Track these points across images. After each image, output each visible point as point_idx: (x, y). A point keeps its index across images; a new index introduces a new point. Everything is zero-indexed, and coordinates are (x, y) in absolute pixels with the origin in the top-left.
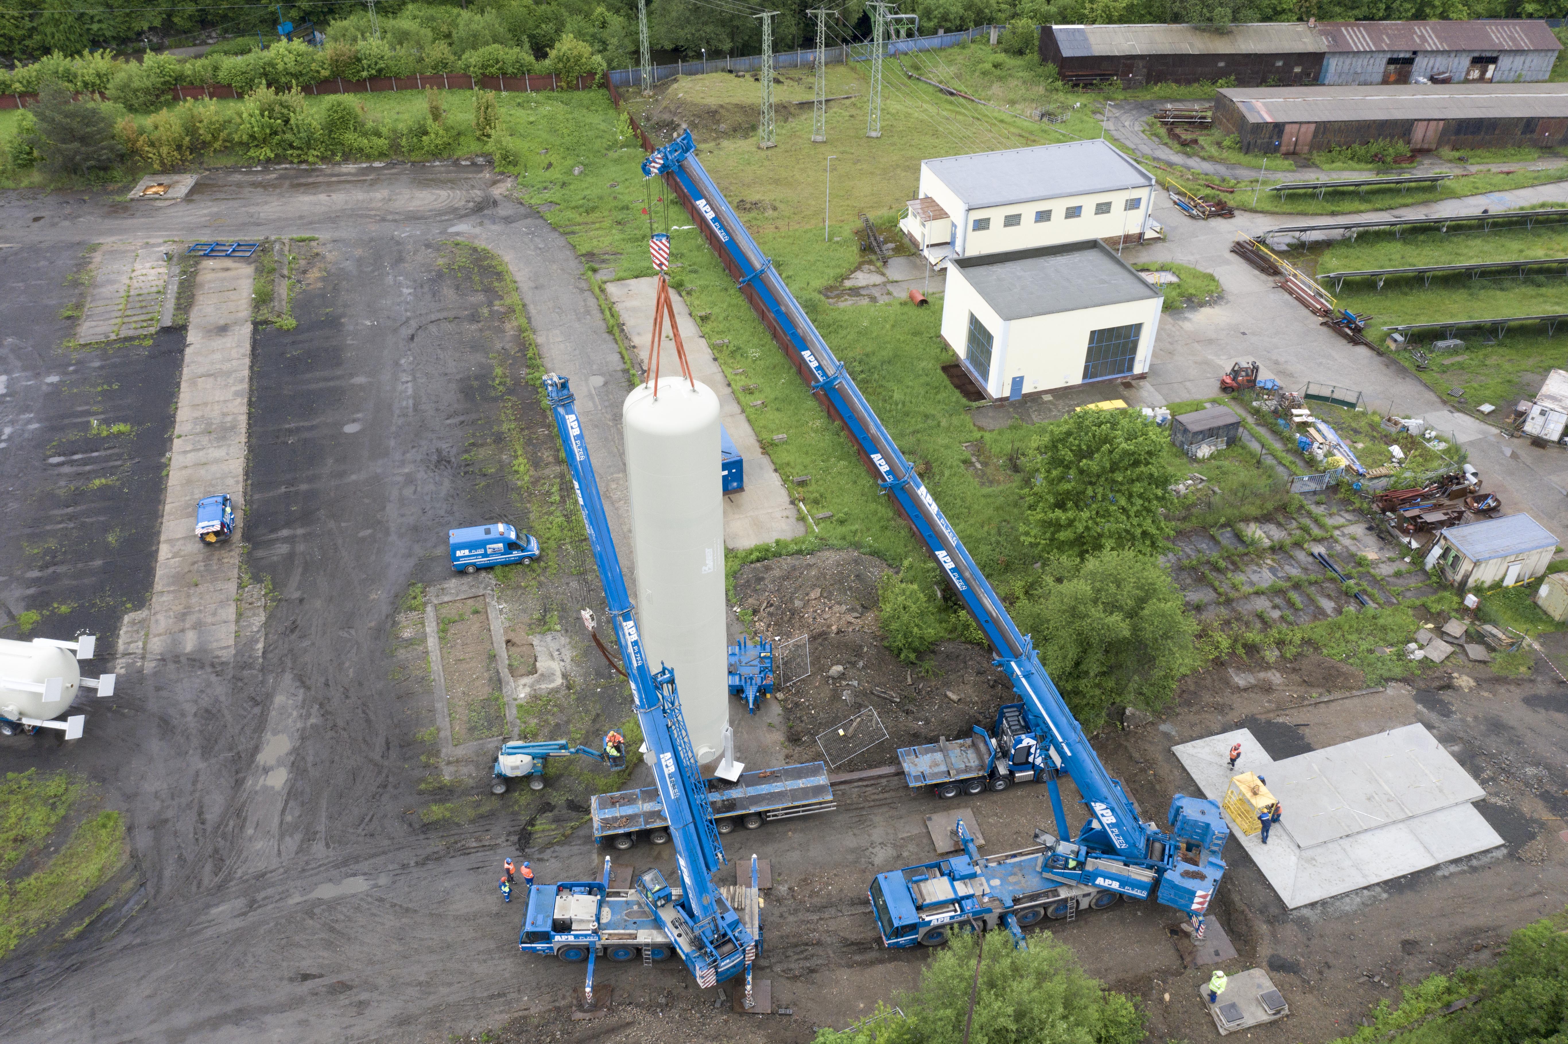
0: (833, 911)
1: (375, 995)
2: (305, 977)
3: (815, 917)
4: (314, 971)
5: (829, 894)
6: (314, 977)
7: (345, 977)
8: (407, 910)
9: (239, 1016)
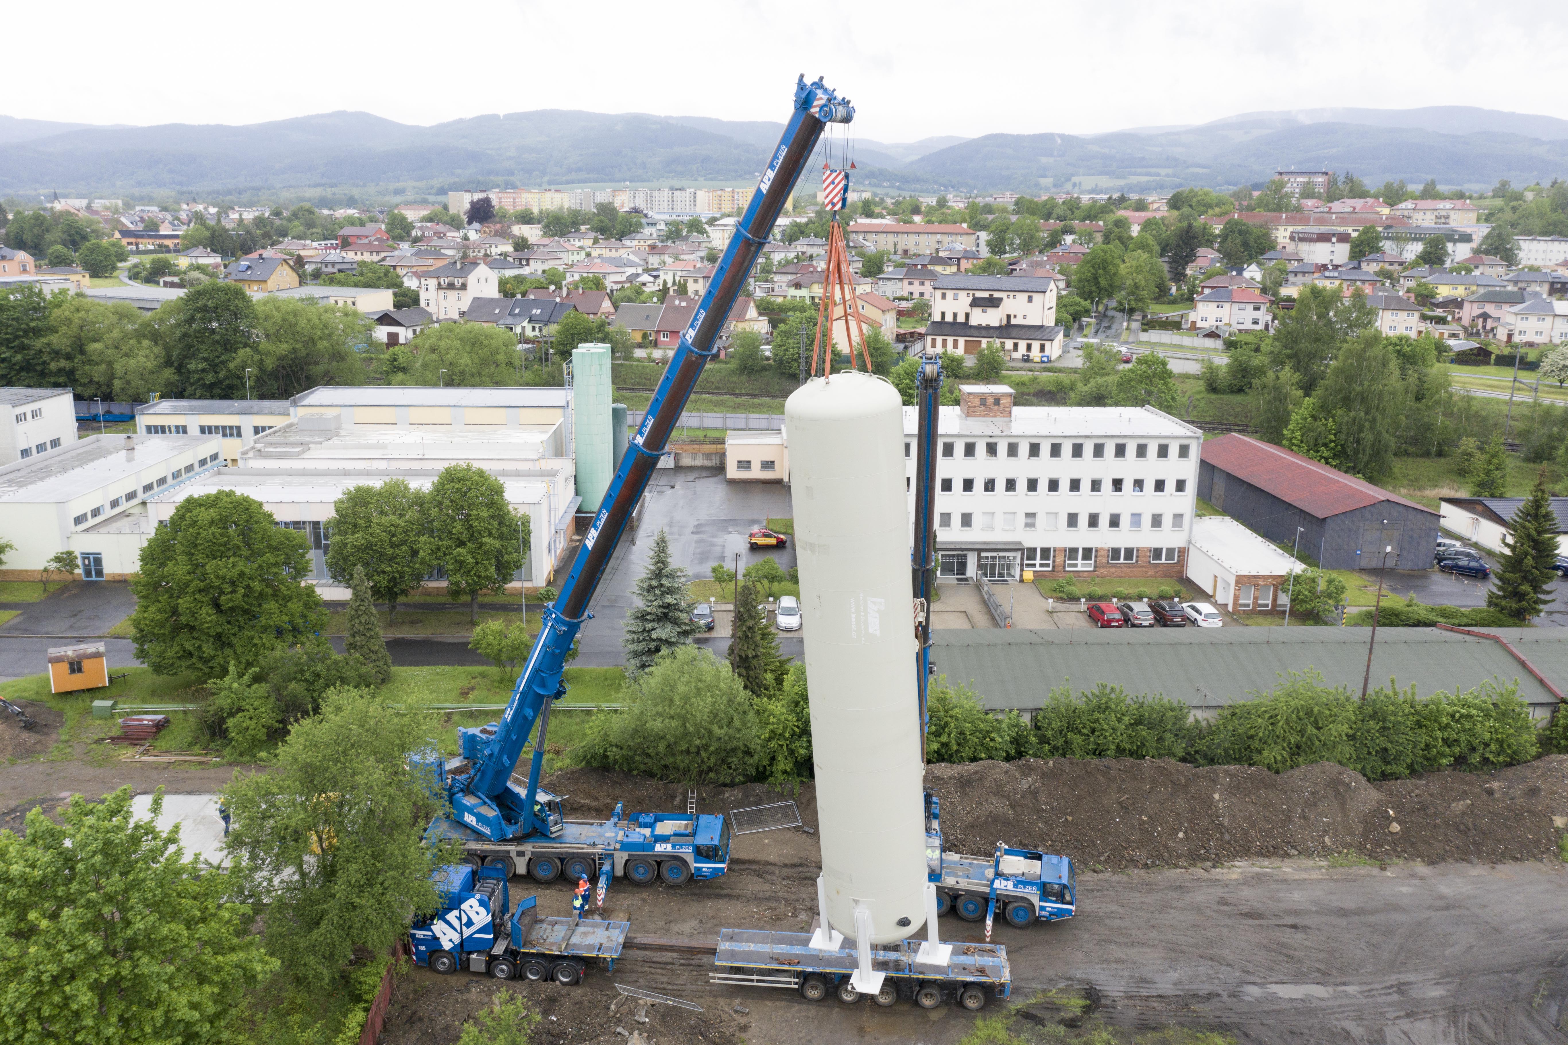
0: (761, 895)
1: (1215, 907)
2: (1294, 927)
3: (780, 894)
4: (1289, 930)
5: (758, 907)
6: (1284, 926)
7: (1251, 922)
8: (1212, 959)
9: (1343, 912)
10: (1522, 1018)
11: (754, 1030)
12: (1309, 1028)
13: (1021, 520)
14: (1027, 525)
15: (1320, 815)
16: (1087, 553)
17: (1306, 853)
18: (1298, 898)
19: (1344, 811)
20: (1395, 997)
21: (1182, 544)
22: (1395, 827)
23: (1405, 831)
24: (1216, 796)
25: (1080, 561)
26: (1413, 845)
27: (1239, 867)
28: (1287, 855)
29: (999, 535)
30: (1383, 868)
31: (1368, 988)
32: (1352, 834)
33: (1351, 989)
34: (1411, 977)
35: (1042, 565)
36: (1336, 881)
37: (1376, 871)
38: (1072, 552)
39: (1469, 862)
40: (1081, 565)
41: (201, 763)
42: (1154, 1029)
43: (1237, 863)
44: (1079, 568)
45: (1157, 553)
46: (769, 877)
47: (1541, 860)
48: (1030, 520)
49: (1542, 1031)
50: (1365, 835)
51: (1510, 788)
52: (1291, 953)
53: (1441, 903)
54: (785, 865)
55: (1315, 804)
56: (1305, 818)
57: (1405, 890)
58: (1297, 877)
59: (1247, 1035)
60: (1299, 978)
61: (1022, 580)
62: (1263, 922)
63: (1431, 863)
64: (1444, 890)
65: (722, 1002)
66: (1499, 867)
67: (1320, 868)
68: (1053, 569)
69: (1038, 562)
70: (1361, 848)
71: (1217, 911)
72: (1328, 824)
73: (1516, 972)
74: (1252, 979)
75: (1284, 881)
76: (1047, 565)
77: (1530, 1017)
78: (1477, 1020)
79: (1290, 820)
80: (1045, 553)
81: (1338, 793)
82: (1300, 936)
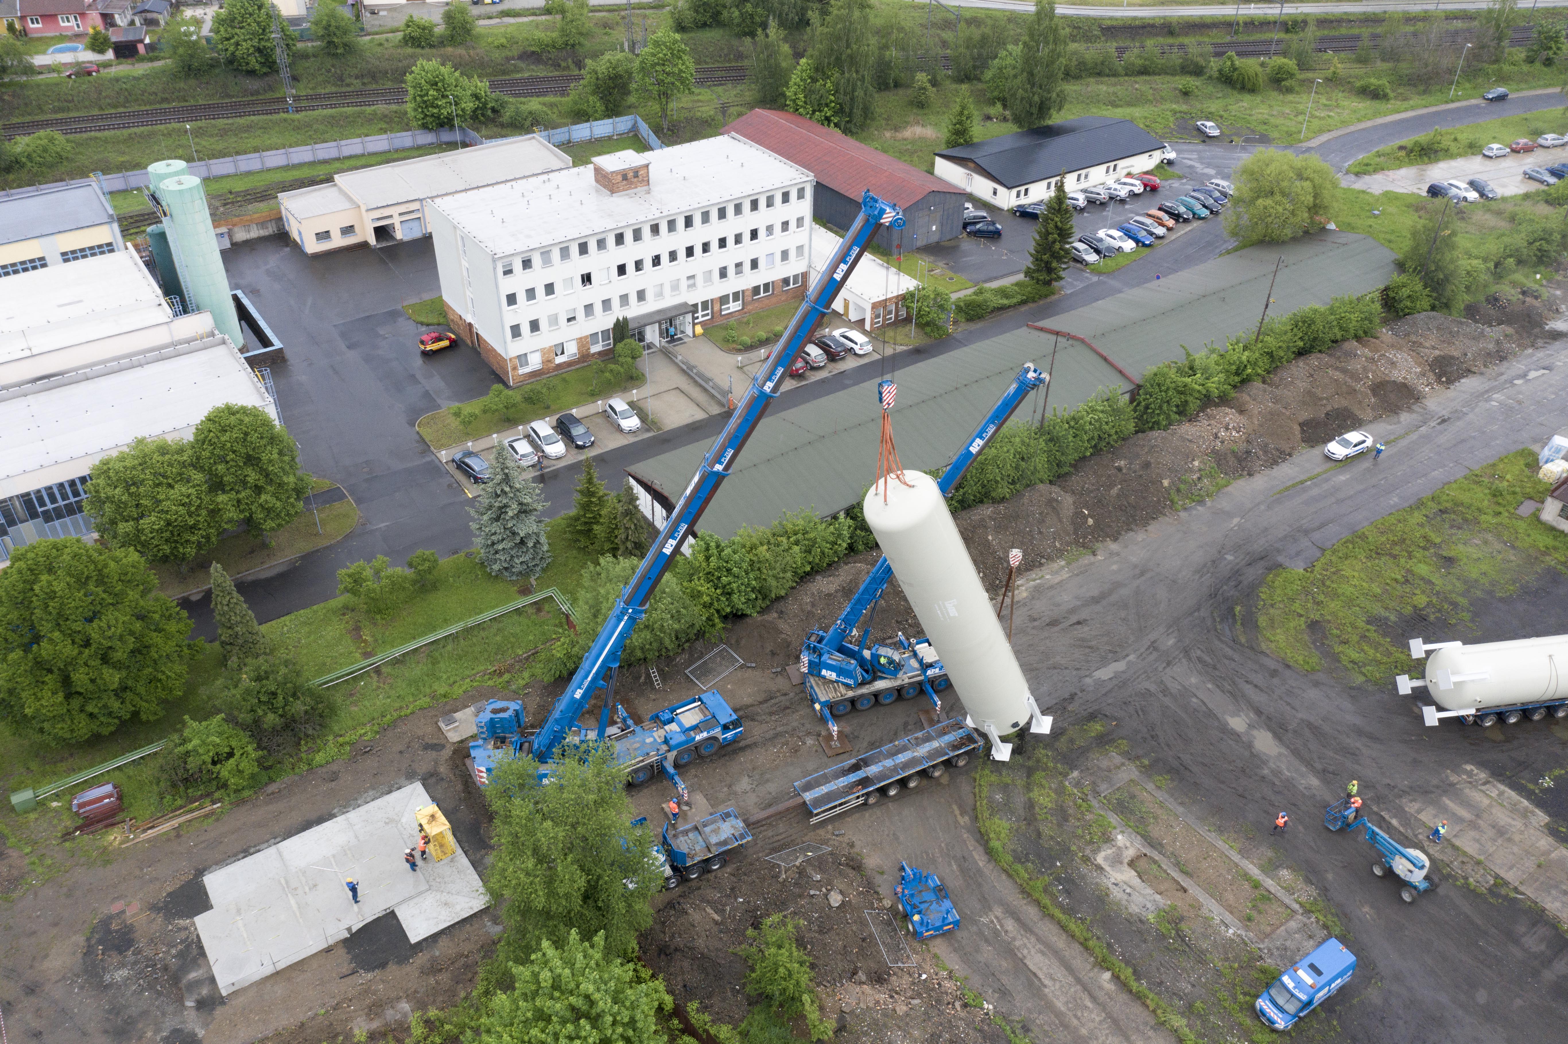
0: (767, 736)
1: (1031, 625)
2: (1079, 623)
3: (779, 729)
4: (1078, 627)
5: (775, 747)
6: (1074, 624)
7: (1056, 629)
8: (1055, 668)
9: (1095, 600)
10: (1217, 642)
11: (858, 844)
12: (1130, 696)
13: (684, 283)
14: (689, 286)
15: (1049, 528)
16: (736, 296)
17: (1050, 558)
18: (1067, 598)
19: (1060, 521)
20: (1155, 655)
21: (803, 270)
22: (1090, 521)
23: (1096, 522)
24: (990, 538)
25: (731, 304)
26: (1102, 530)
27: (1022, 585)
28: (1041, 565)
29: (669, 301)
30: (1094, 554)
31: (1138, 653)
32: (1068, 534)
33: (1132, 657)
34: (1153, 636)
35: (703, 316)
36: (1077, 575)
37: (1092, 558)
38: (724, 300)
39: (1132, 530)
40: (734, 307)
41: (206, 816)
42: (1061, 734)
43: (1019, 583)
44: (731, 310)
45: (786, 281)
46: (759, 718)
47: (1165, 515)
48: (691, 282)
49: (1227, 645)
50: (1076, 533)
51: (1131, 464)
52: (1090, 644)
53: (1137, 571)
54: (761, 703)
55: (1043, 521)
56: (1040, 533)
57: (1115, 567)
58: (1056, 581)
59: (1106, 716)
60: (1104, 662)
61: (694, 336)
62: (1061, 626)
63: (1115, 540)
64: (1134, 559)
65: (821, 832)
66: (1149, 528)
67: (1063, 567)
68: (713, 317)
69: (700, 314)
70: (1076, 542)
71: (1034, 628)
72: (1054, 533)
73: (1198, 610)
74: (1082, 673)
75: (1052, 587)
76: (707, 315)
77: (1220, 639)
78: (1199, 652)
79: (1033, 538)
80: (705, 305)
81: (1054, 508)
82: (1086, 629)
